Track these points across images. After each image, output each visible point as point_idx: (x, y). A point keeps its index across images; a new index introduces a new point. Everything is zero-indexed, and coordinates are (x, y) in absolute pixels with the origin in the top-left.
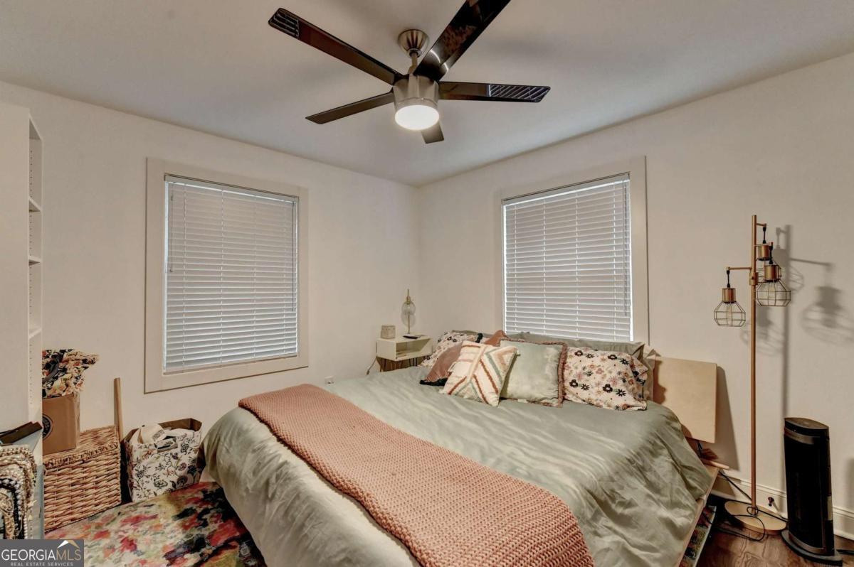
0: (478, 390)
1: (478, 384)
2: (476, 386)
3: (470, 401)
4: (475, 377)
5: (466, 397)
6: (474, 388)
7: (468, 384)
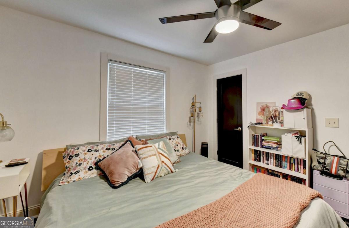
0: (167, 168)
1: (167, 165)
2: (166, 166)
3: (165, 176)
4: (163, 162)
5: (163, 175)
6: (166, 168)
7: (162, 168)
